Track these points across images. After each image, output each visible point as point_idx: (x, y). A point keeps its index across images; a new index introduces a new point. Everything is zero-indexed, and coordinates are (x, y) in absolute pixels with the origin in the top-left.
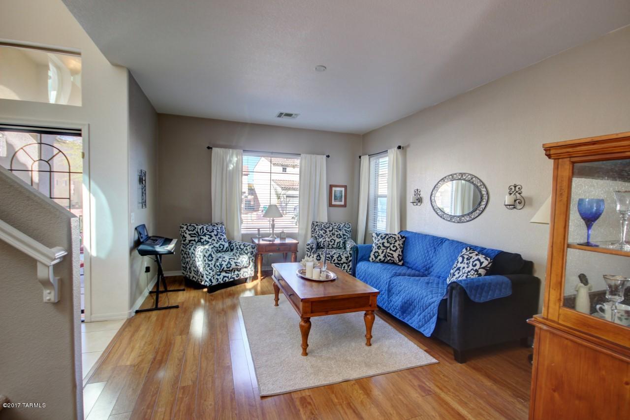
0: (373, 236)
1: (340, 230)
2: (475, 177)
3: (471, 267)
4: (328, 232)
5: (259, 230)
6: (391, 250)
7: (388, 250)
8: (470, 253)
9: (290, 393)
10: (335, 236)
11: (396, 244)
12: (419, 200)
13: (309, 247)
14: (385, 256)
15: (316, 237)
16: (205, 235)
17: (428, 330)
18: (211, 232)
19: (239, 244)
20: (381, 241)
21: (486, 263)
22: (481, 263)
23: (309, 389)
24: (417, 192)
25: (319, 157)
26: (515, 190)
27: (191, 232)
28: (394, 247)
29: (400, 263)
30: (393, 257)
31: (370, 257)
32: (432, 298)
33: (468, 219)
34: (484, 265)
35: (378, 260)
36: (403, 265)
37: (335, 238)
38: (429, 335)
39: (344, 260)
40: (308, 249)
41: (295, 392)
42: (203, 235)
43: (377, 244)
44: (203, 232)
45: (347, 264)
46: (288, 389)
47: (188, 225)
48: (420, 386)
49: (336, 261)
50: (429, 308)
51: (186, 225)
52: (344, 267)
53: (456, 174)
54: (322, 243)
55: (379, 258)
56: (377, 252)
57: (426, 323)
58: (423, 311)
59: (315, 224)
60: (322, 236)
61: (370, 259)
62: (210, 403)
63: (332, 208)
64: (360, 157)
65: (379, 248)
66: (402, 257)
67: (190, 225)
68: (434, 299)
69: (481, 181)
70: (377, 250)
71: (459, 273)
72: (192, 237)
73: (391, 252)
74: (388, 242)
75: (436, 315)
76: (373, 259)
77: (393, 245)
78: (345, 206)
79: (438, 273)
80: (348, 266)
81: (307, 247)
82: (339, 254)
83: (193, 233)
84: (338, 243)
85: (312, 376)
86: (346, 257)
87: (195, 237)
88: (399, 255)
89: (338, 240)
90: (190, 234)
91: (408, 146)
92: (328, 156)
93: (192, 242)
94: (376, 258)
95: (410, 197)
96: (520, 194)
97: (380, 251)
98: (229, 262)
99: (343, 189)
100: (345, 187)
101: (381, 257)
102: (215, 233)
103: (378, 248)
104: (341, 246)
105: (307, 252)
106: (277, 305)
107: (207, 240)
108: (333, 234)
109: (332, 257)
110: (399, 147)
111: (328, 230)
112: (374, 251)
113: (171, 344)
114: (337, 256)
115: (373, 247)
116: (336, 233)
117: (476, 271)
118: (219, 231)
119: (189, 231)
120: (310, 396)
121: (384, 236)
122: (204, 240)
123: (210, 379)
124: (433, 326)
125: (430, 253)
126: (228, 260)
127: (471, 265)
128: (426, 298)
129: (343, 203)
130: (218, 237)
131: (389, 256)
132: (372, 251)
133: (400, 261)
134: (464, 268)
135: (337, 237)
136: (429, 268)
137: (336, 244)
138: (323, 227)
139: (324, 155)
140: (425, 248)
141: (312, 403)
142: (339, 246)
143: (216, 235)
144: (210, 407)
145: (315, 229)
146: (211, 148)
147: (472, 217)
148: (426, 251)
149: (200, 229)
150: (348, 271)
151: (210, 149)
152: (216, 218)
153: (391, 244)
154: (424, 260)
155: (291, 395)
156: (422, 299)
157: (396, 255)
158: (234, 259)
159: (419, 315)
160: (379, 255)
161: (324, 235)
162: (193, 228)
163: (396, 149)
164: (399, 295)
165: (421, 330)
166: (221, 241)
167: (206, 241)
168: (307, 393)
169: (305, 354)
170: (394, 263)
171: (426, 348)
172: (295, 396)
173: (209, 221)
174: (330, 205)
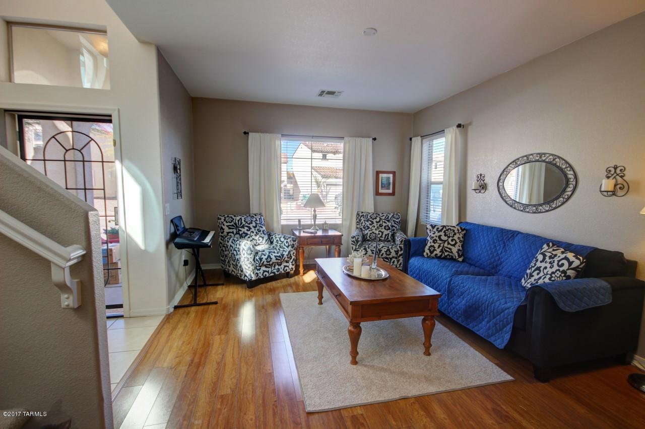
0: (427, 229)
1: (388, 221)
2: (559, 158)
3: (556, 267)
4: (375, 224)
5: (299, 221)
6: (449, 243)
7: (446, 245)
8: (554, 250)
9: (339, 410)
10: (383, 227)
11: (456, 237)
12: (483, 187)
13: (354, 239)
14: (442, 251)
15: (361, 229)
16: (243, 227)
17: (501, 341)
18: (249, 224)
19: (280, 236)
20: (437, 234)
21: (576, 263)
22: (570, 263)
23: (361, 406)
24: (481, 177)
25: (364, 140)
26: (615, 172)
27: (229, 224)
28: (452, 240)
29: (460, 259)
30: (452, 252)
31: (424, 251)
32: (506, 303)
33: (547, 209)
34: (573, 266)
35: (433, 255)
36: (463, 261)
37: (383, 230)
38: (501, 347)
39: (393, 254)
40: (353, 241)
41: (345, 408)
42: (241, 227)
43: (433, 237)
44: (241, 223)
45: (396, 258)
46: (338, 405)
47: (226, 216)
48: (495, 410)
49: (385, 255)
50: (502, 314)
51: (224, 216)
52: (394, 262)
53: (532, 155)
54: (369, 235)
55: (435, 252)
56: (433, 246)
57: (497, 331)
58: (494, 318)
59: (361, 214)
60: (369, 228)
61: (425, 254)
62: (251, 417)
63: (379, 197)
64: (411, 139)
65: (435, 241)
66: (463, 252)
67: (228, 217)
68: (509, 304)
69: (567, 162)
70: (433, 244)
71: (538, 274)
72: (230, 228)
73: (449, 246)
74: (445, 235)
75: (512, 324)
76: (427, 254)
77: (451, 238)
78: (393, 194)
79: (509, 271)
80: (398, 261)
81: (353, 240)
82: (388, 247)
83: (231, 224)
84: (386, 235)
85: (364, 389)
86: (395, 251)
87: (233, 229)
88: (459, 250)
89: (386, 232)
90: (228, 226)
91: (470, 124)
92: (375, 139)
93: (230, 234)
94: (431, 252)
95: (472, 183)
96: (622, 177)
97: (436, 245)
98: (269, 256)
99: (391, 176)
100: (394, 173)
101: (438, 252)
102: (254, 224)
103: (433, 242)
104: (390, 239)
105: (352, 246)
106: (321, 303)
107: (246, 232)
108: (381, 226)
109: (380, 251)
110: (459, 126)
111: (374, 221)
112: (429, 244)
113: (209, 344)
114: (386, 250)
115: (428, 241)
116: (384, 224)
117: (564, 272)
118: (258, 222)
119: (227, 222)
120: (362, 415)
121: (440, 228)
122: (242, 232)
123: (250, 388)
124: (507, 337)
125: (498, 248)
126: (268, 254)
127: (555, 264)
128: (498, 303)
129: (390, 191)
130: (256, 229)
131: (446, 251)
132: (427, 245)
133: (460, 257)
134: (546, 268)
135: (385, 228)
136: (497, 266)
137: (384, 236)
138: (369, 217)
139: (369, 137)
140: (491, 243)
141: (365, 424)
142: (388, 238)
143: (255, 227)
144: (250, 421)
145: (360, 220)
146: (248, 133)
147: (554, 206)
148: (492, 247)
149: (238, 221)
150: (398, 266)
151: (247, 135)
152: (254, 209)
153: (449, 237)
154: (491, 256)
155: (340, 413)
156: (492, 303)
157: (455, 250)
158: (274, 252)
159: (488, 322)
160: (434, 250)
161: (370, 227)
162: (231, 219)
163: (455, 127)
164: (462, 297)
165: (491, 340)
166: (260, 233)
167: (244, 233)
168: (360, 411)
169: (355, 362)
170: (452, 259)
171: (497, 362)
172: (345, 414)
173: (247, 212)
174: (377, 193)
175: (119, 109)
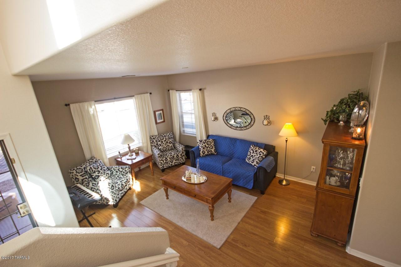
0: (198, 143)
1: (170, 139)
2: (247, 110)
3: (259, 155)
4: (164, 142)
5: (119, 153)
6: (210, 148)
7: (209, 149)
8: (256, 148)
10: (168, 143)
11: (212, 145)
12: (216, 119)
13: (159, 155)
14: (208, 152)
15: (155, 146)
16: (94, 172)
17: (250, 186)
18: (97, 169)
19: (118, 168)
20: (204, 145)
21: (265, 153)
22: (263, 153)
23: (231, 234)
24: (214, 114)
25: (146, 95)
26: (266, 117)
27: (81, 174)
28: (211, 146)
29: (216, 154)
30: (212, 152)
31: (200, 154)
32: (249, 173)
33: (245, 129)
34: (264, 154)
35: (205, 155)
36: (217, 154)
37: (169, 144)
38: (251, 188)
39: (180, 156)
40: (159, 156)
41: (228, 238)
42: (93, 173)
43: (202, 147)
44: (92, 170)
45: (181, 158)
46: (225, 239)
47: (76, 169)
49: (176, 158)
50: (249, 177)
51: (74, 169)
52: (180, 160)
53: (237, 107)
54: (162, 149)
55: (205, 153)
56: (204, 151)
57: (247, 183)
58: (245, 179)
59: (152, 138)
60: (161, 145)
61: (201, 155)
63: (158, 125)
64: (169, 91)
65: (204, 148)
66: (216, 151)
67: (77, 169)
68: (251, 173)
69: (250, 112)
70: (203, 150)
71: (253, 158)
72: (83, 176)
73: (210, 149)
74: (207, 144)
75: (253, 180)
76: (202, 155)
77: (210, 145)
78: (164, 121)
80: (182, 159)
81: (158, 156)
82: (177, 154)
83: (82, 173)
84: (171, 147)
85: (226, 228)
86: (181, 155)
87: (85, 176)
88: (214, 150)
89: (170, 145)
90: (81, 176)
91: (205, 89)
92: (151, 94)
93: (84, 180)
94: (204, 154)
95: (210, 118)
96: (269, 119)
97: (205, 150)
98: (122, 184)
99: (161, 112)
100: (162, 110)
101: (206, 153)
102: (100, 168)
103: (203, 149)
104: (173, 148)
105: (159, 159)
106: (168, 198)
107: (97, 175)
108: (167, 142)
109: (174, 157)
110: (200, 90)
111: (163, 141)
112: (202, 150)
114: (176, 156)
115: (201, 149)
116: (169, 141)
117: (262, 157)
118: (101, 165)
119: (79, 173)
120: (234, 237)
121: (204, 142)
122: (95, 176)
124: (252, 184)
125: (231, 147)
126: (121, 183)
127: (258, 154)
128: (246, 174)
130: (103, 170)
131: (209, 151)
132: (200, 151)
133: (215, 153)
134: (255, 156)
135: (169, 143)
136: (232, 154)
137: (170, 147)
138: (159, 139)
139: (147, 93)
140: (228, 145)
141: (238, 240)
143: (101, 169)
145: (153, 141)
146: (69, 105)
147: (248, 128)
148: (229, 146)
149: (90, 170)
150: (183, 161)
151: (68, 106)
153: (209, 145)
154: (229, 151)
155: (227, 241)
156: (244, 174)
157: (213, 150)
158: (123, 180)
159: (243, 181)
160: (205, 152)
161: (162, 144)
162: (80, 170)
163: (198, 90)
165: (246, 186)
166: (105, 172)
167: (96, 176)
168: (232, 237)
169: (212, 220)
170: (212, 154)
171: (249, 193)
172: (230, 240)
174: (156, 123)
175: (10, 134)
